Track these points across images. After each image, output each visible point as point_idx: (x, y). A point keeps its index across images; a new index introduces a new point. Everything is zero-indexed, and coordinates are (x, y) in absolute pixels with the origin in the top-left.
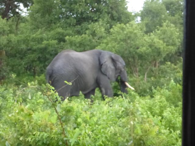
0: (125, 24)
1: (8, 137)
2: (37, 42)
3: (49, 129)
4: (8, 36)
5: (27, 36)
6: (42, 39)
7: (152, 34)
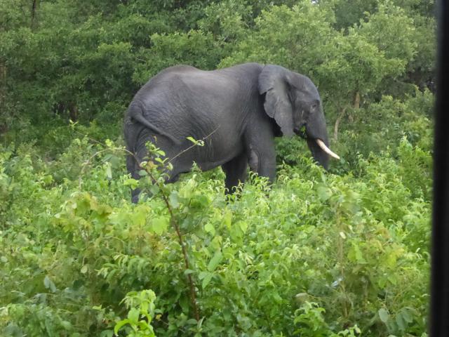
0: (290, 6)
1: (49, 265)
2: (84, 47)
3: (147, 248)
4: (17, 31)
5: (61, 32)
6: (96, 40)
7: (351, 29)
